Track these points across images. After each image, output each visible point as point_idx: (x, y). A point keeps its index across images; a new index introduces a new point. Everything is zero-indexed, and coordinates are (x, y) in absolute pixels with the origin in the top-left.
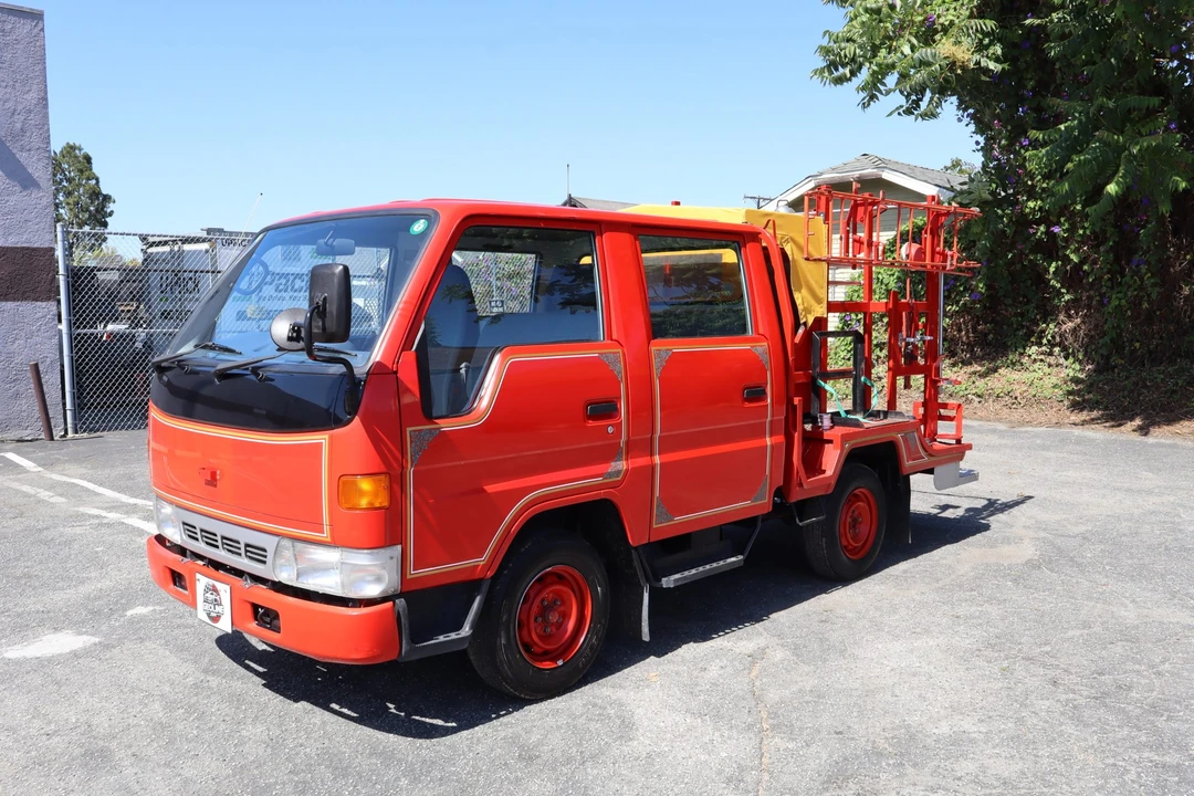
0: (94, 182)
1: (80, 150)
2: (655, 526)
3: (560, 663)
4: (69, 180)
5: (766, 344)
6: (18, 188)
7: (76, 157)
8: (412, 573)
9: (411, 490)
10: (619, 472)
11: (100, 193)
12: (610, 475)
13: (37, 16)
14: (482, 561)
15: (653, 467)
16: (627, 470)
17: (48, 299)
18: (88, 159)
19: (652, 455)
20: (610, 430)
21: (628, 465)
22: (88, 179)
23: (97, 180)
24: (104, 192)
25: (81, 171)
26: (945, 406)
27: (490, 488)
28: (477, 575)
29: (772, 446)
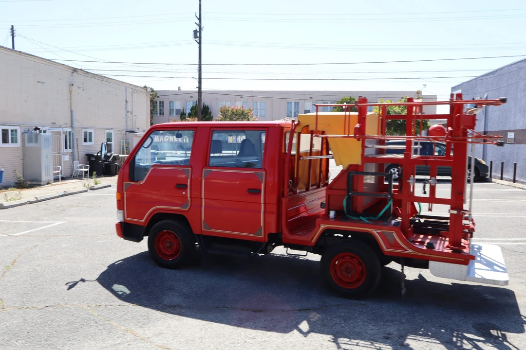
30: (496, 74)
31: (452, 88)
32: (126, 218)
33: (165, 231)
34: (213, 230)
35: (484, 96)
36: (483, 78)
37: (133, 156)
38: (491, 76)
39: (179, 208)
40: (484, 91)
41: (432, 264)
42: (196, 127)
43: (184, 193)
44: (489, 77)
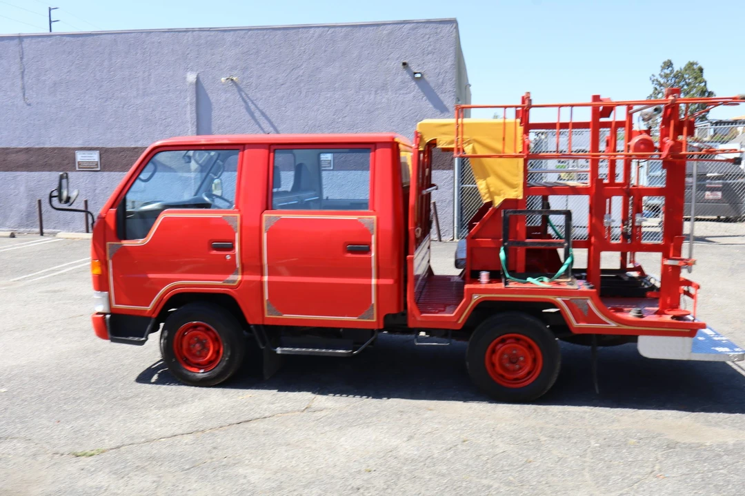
0: (703, 84)
1: (697, 64)
2: (267, 316)
3: (202, 371)
4: (688, 84)
5: (374, 217)
6: (439, 113)
7: (694, 69)
8: (114, 305)
9: (111, 270)
10: (234, 281)
11: (706, 91)
12: (228, 281)
13: (453, 22)
14: (149, 308)
15: (261, 283)
16: (241, 282)
17: (449, 169)
18: (701, 70)
19: (262, 275)
20: (228, 257)
21: (242, 278)
22: (700, 82)
23: (706, 82)
24: (709, 90)
25: (696, 78)
26: (688, 283)
27: (151, 276)
28: (146, 314)
29: (378, 286)
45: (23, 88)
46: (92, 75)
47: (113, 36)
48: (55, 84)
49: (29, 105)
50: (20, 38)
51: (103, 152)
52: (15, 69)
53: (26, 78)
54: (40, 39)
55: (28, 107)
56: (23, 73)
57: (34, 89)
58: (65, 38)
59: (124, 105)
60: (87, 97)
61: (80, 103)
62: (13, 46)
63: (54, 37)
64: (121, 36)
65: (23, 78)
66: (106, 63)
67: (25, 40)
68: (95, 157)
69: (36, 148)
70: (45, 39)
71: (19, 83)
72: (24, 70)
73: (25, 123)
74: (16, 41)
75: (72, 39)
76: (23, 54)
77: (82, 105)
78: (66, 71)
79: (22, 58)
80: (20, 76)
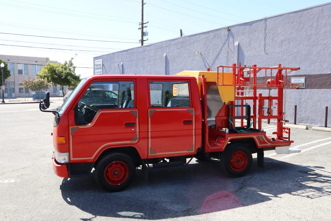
30: (128, 52)
31: (94, 58)
32: (72, 159)
33: (114, 162)
34: (158, 154)
35: (121, 64)
36: (121, 53)
37: (76, 104)
38: (125, 53)
39: (129, 142)
40: (120, 61)
41: (276, 148)
42: (136, 79)
43: (133, 130)
44: (123, 53)
45: (265, 45)
46: (305, 33)
47: (321, 8)
48: (282, 41)
49: (267, 54)
50: (266, 19)
51: (308, 77)
52: (262, 36)
53: (266, 40)
54: (276, 18)
55: (267, 55)
56: (265, 37)
57: (270, 45)
58: (290, 14)
59: (324, 48)
60: (300, 46)
61: (296, 50)
62: (262, 24)
63: (284, 15)
64: (326, 6)
65: (265, 40)
66: (315, 24)
67: (268, 20)
68: (302, 80)
69: (269, 77)
70: (279, 17)
71: (263, 43)
72: (266, 36)
73: (264, 64)
74: (264, 21)
75: (294, 14)
76: (266, 27)
77: (297, 51)
78: (289, 33)
79: (265, 30)
80: (264, 40)
